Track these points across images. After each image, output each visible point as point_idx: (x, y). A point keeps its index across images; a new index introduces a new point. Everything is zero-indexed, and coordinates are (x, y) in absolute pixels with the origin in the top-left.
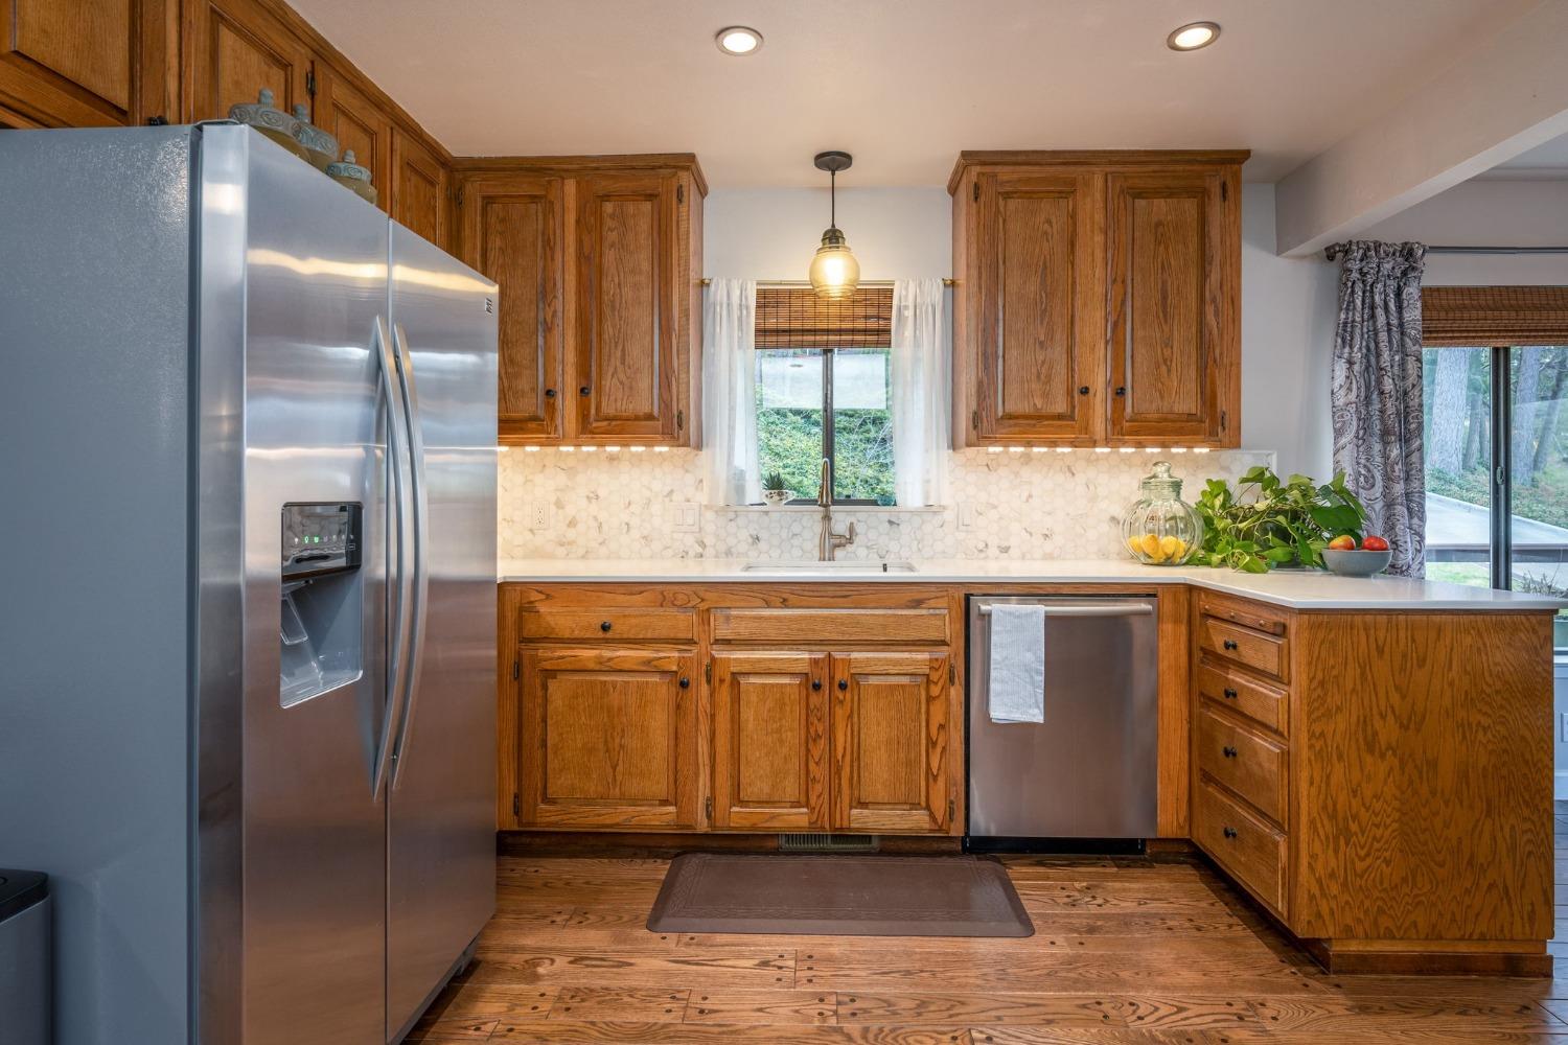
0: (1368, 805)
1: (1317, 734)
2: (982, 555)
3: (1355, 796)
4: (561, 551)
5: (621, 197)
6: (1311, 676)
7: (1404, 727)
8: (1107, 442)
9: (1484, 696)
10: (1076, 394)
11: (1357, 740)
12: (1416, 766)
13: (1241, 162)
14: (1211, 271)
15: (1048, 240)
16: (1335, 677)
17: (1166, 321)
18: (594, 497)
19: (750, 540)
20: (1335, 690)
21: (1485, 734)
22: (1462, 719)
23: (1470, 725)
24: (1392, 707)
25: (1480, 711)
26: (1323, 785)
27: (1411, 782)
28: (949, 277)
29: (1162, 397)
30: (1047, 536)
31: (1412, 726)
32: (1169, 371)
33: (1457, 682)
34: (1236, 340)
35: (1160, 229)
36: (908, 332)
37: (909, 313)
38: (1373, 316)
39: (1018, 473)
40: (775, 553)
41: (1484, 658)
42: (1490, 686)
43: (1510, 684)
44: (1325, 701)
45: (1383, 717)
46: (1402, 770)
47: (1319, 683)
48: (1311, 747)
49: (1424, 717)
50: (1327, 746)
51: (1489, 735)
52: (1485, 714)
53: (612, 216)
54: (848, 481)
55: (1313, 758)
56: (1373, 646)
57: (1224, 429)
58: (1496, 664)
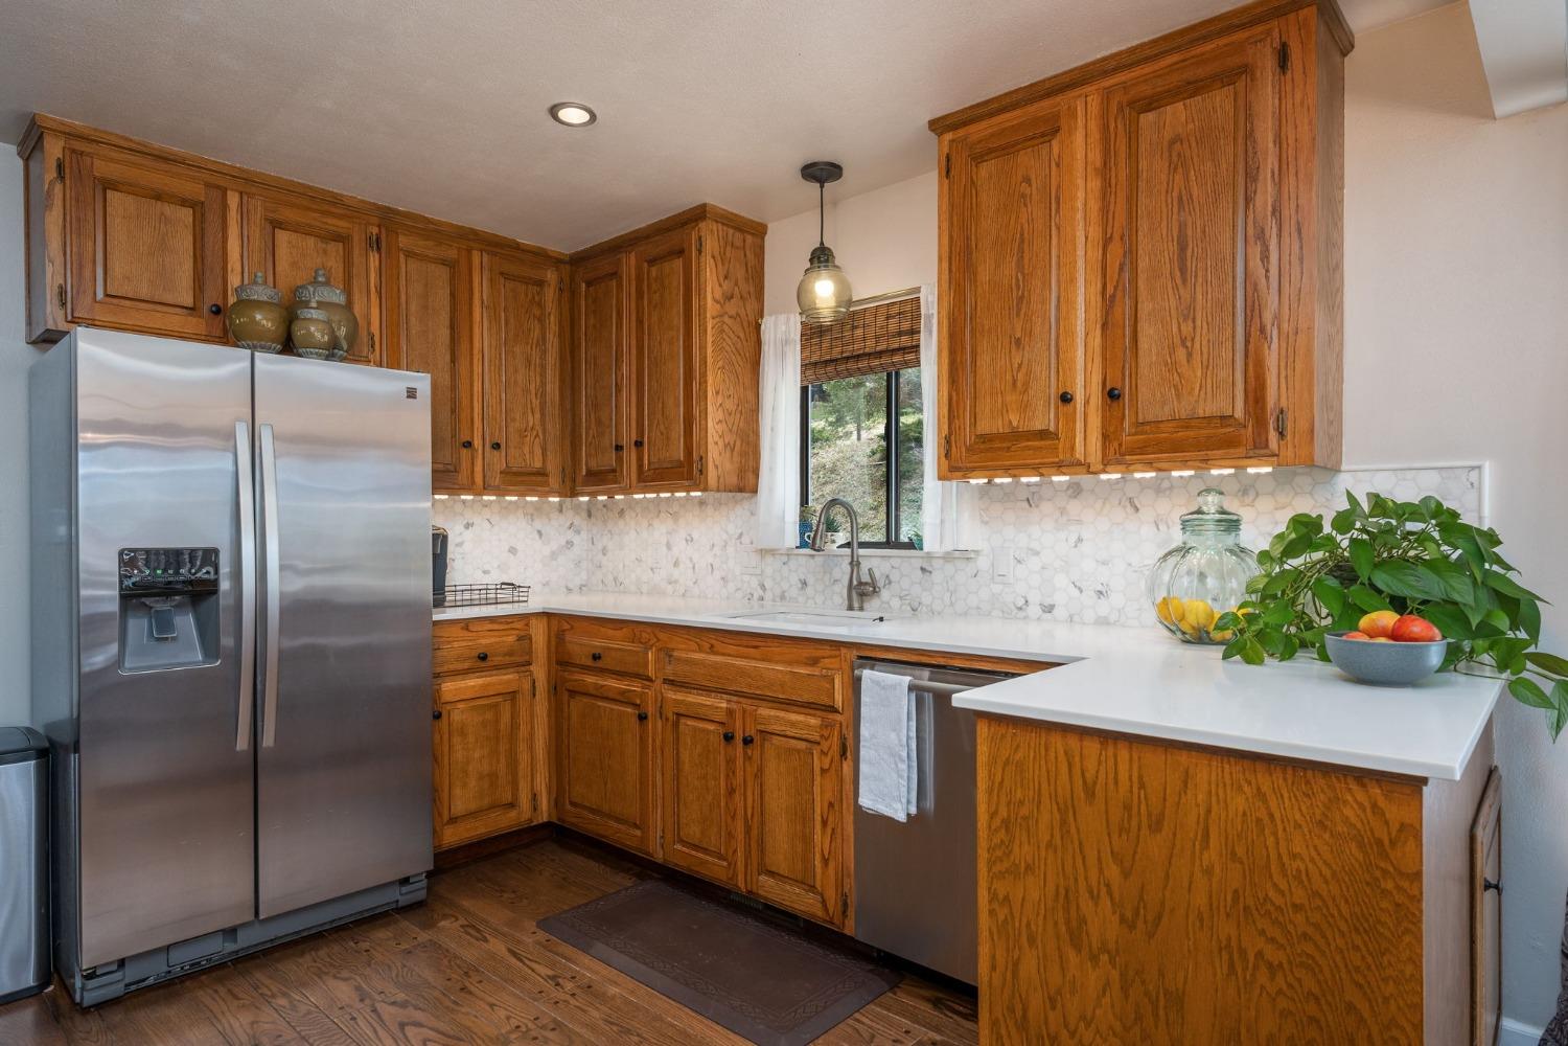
0: (1072, 1027)
1: (1001, 897)
2: (1021, 614)
3: (1054, 1008)
4: (670, 589)
5: (662, 259)
6: (993, 809)
7: (1128, 924)
8: (1107, 464)
9: (1269, 906)
11: (1056, 923)
12: (1147, 993)
14: (1255, 192)
15: (1026, 205)
16: (1025, 818)
17: (1184, 281)
18: (690, 540)
19: (800, 586)
20: (1024, 838)
21: (1272, 978)
22: (1229, 939)
23: (1243, 952)
24: (1108, 886)
25: (1262, 932)
26: (1009, 975)
27: (1139, 1018)
29: (1178, 396)
30: (1101, 592)
31: (1140, 924)
32: (1190, 355)
33: (1217, 870)
35: (1177, 146)
39: (1064, 508)
40: (819, 599)
41: (1270, 841)
42: (1282, 893)
43: (1321, 897)
44: (1011, 852)
45: (1094, 897)
46: (1125, 990)
47: (1003, 821)
48: (992, 912)
49: (1159, 917)
50: (1013, 918)
51: (1280, 979)
52: (1273, 940)
55: (995, 930)
56: (1079, 782)
57: (1281, 434)
58: (1294, 856)
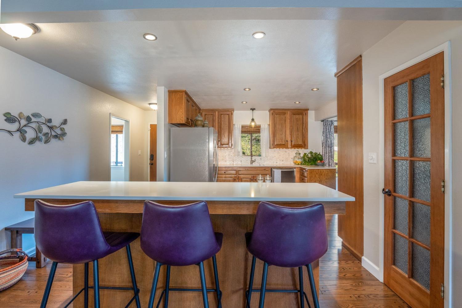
5: (224, 115)
8: (290, 148)
10: (286, 142)
13: (308, 110)
15: (282, 121)
17: (298, 132)
19: (240, 161)
28: (269, 124)
29: (297, 142)
32: (298, 138)
34: (307, 134)
35: (297, 119)
36: (263, 132)
37: (263, 129)
38: (327, 130)
40: (244, 163)
53: (223, 117)
54: (245, 148)
57: (306, 146)
